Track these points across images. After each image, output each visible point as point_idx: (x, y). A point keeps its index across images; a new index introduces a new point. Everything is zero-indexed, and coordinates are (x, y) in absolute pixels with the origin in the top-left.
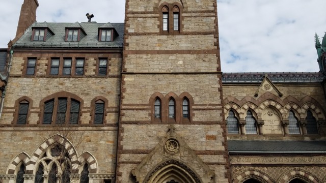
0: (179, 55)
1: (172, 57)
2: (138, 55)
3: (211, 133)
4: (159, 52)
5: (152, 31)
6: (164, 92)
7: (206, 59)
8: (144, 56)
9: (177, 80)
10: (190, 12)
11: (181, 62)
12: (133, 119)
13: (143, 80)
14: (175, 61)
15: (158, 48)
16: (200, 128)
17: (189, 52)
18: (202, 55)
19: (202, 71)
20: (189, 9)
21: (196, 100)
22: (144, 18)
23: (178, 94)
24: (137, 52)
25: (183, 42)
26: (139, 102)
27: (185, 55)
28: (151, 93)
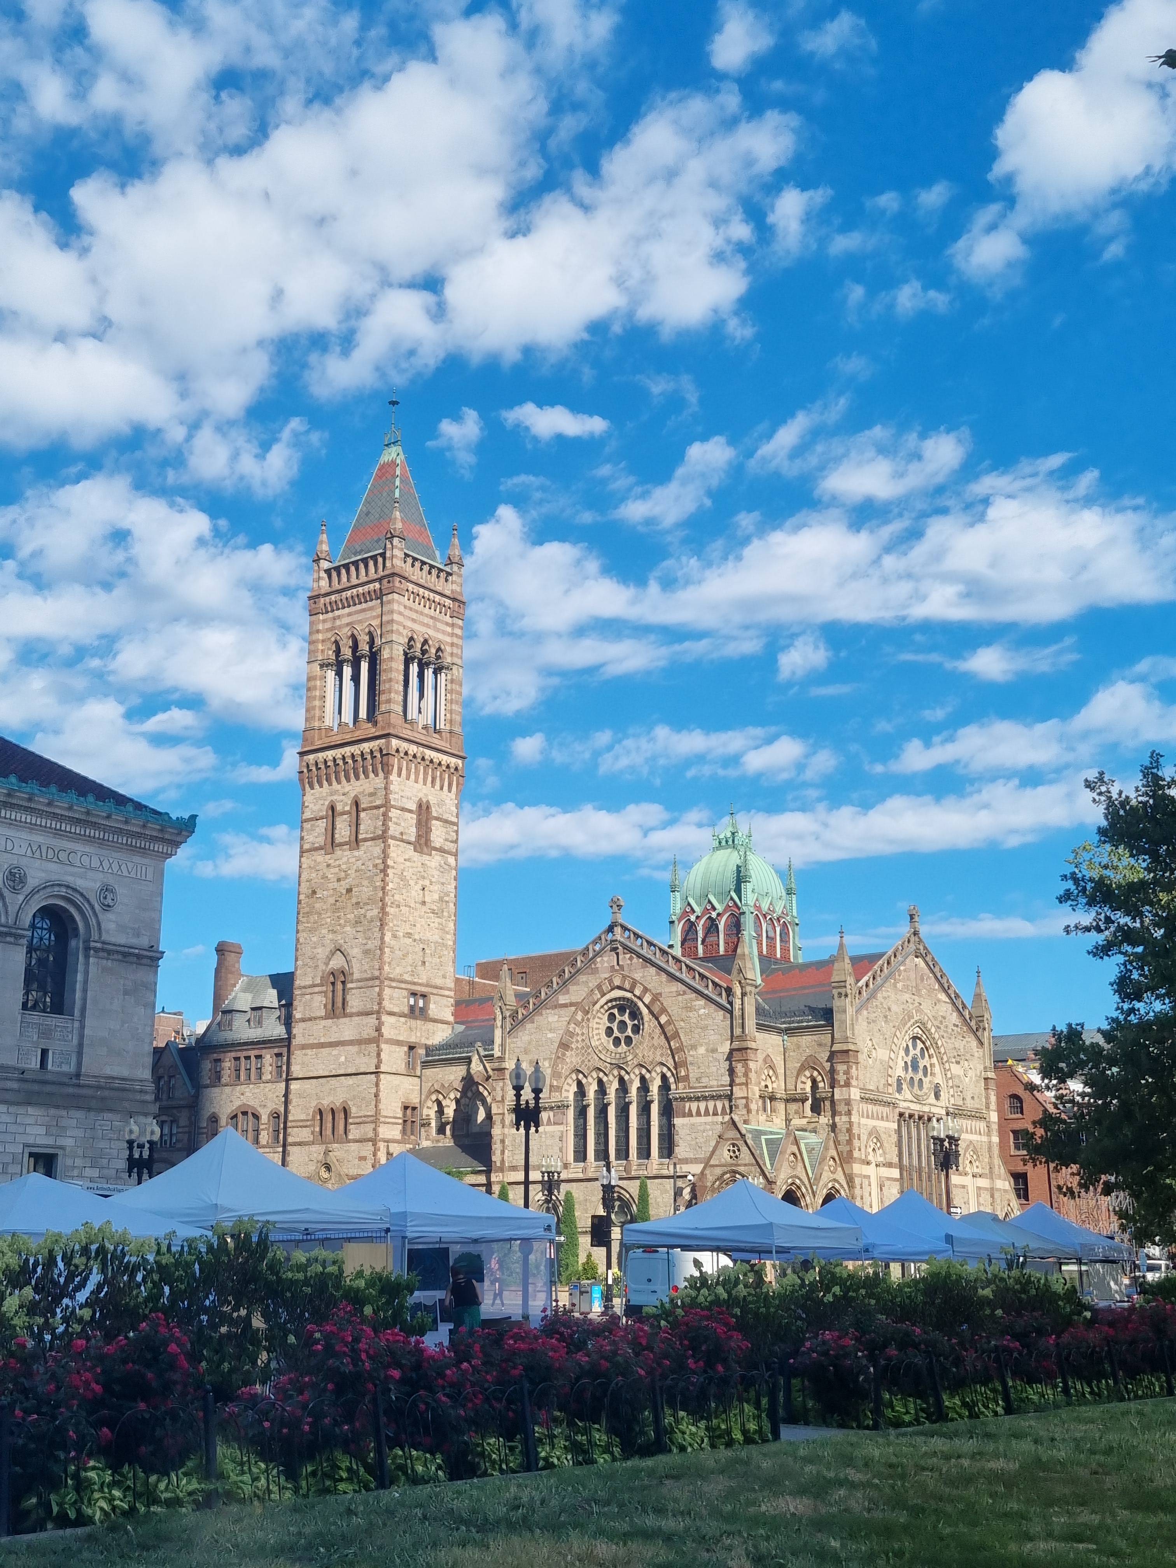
0: (342, 1048)
1: (335, 1051)
2: (303, 1052)
3: (363, 1154)
4: (322, 1045)
5: (318, 1014)
6: (326, 1102)
7: (366, 1053)
8: (309, 1052)
9: (337, 1085)
10: (355, 981)
11: (343, 1059)
12: (298, 1140)
13: (307, 1084)
14: (337, 1057)
15: (322, 1040)
16: (354, 1146)
17: (351, 1043)
18: (363, 1046)
19: (362, 1070)
20: (355, 977)
21: (354, 1110)
22: (310, 993)
23: (338, 1104)
24: (303, 1047)
25: (347, 1029)
26: (303, 1117)
27: (347, 1048)
28: (314, 1104)
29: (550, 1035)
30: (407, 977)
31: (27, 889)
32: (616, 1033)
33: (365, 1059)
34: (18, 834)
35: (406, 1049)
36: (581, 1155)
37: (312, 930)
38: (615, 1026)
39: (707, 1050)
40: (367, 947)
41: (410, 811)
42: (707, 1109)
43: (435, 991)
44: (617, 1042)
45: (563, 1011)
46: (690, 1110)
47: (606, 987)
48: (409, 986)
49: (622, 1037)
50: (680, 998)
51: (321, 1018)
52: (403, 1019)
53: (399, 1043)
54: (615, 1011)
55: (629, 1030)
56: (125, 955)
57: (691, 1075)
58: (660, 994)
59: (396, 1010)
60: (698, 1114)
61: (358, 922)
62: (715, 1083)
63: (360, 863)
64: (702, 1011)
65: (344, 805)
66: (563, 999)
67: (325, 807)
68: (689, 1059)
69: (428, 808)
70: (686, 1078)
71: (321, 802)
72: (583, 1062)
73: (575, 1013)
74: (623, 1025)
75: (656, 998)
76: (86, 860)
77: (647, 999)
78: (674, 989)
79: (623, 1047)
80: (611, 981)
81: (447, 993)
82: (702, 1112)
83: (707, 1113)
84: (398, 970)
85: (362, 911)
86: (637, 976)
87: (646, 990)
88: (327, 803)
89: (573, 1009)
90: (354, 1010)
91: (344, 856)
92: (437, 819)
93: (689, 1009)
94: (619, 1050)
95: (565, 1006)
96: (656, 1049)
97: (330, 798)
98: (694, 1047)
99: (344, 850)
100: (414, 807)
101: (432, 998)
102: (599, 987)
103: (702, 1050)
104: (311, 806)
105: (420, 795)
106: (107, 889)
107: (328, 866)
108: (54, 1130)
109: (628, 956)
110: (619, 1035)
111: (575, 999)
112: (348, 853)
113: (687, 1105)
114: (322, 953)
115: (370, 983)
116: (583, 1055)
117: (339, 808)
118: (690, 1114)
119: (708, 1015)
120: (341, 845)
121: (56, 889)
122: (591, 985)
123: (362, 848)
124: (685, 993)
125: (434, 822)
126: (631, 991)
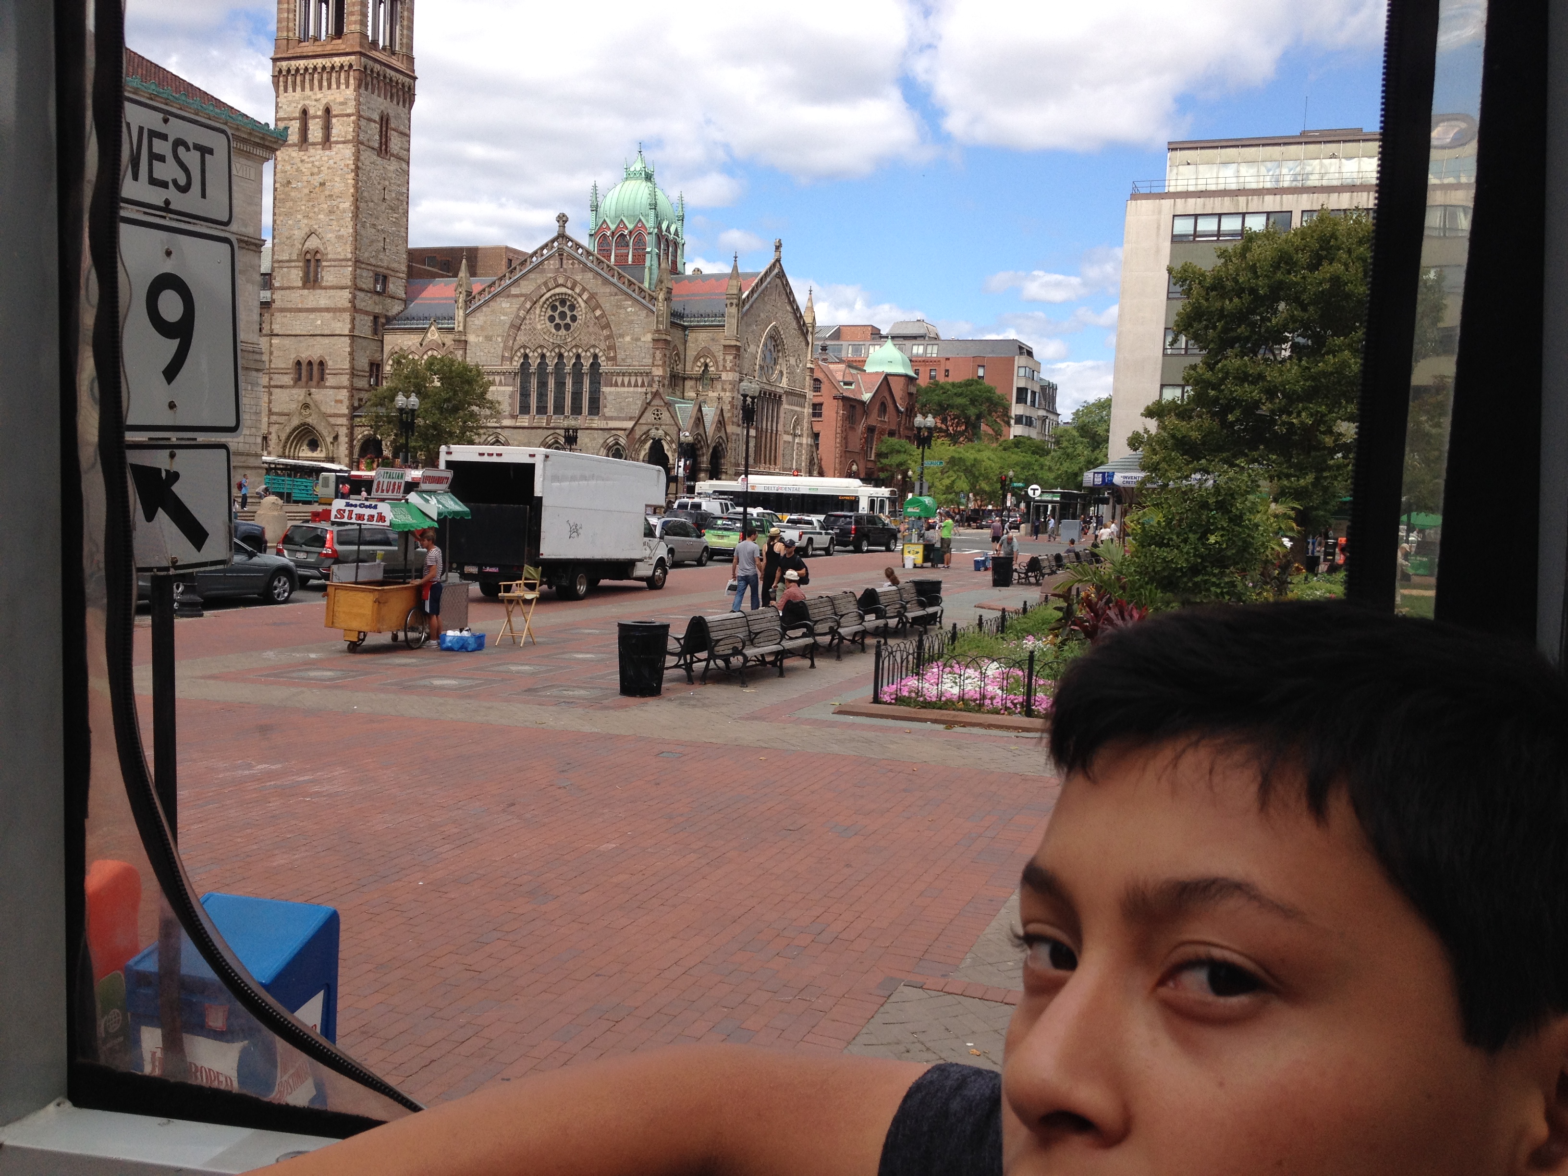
0: (318, 314)
1: (312, 316)
2: (283, 314)
3: (339, 397)
4: (300, 310)
5: (295, 284)
6: (304, 356)
8: (288, 315)
9: (315, 343)
10: (330, 260)
11: (319, 322)
12: (279, 384)
13: (287, 341)
14: (315, 320)
15: (300, 306)
16: (330, 392)
17: (327, 310)
18: (338, 314)
19: (337, 332)
20: (330, 257)
21: (329, 363)
22: (288, 267)
23: (315, 356)
24: (282, 310)
25: (321, 298)
26: (283, 366)
27: (323, 314)
28: (293, 356)
29: (502, 318)
30: (373, 261)
32: (557, 321)
33: (339, 325)
35: (372, 318)
36: (525, 409)
37: (288, 215)
38: (556, 315)
39: (632, 339)
40: (340, 233)
41: (375, 121)
42: (629, 382)
43: (392, 273)
44: (558, 327)
45: (514, 300)
46: (616, 382)
47: (551, 284)
48: (373, 268)
49: (562, 323)
50: (612, 298)
51: (298, 288)
52: (369, 295)
53: (367, 313)
54: (557, 304)
55: (568, 319)
57: (618, 357)
58: (596, 294)
59: (364, 286)
60: (623, 385)
61: (331, 212)
62: (637, 363)
63: (331, 162)
64: (629, 309)
65: (316, 110)
66: (514, 291)
67: (298, 110)
68: (617, 344)
69: (387, 120)
70: (614, 359)
71: (295, 105)
72: (530, 340)
73: (525, 302)
74: (563, 315)
75: (592, 296)
77: (585, 296)
78: (608, 290)
79: (563, 332)
80: (555, 280)
81: (401, 275)
82: (626, 383)
83: (629, 385)
84: (366, 255)
85: (335, 203)
86: (578, 278)
87: (584, 289)
88: (300, 106)
89: (523, 299)
90: (328, 284)
91: (317, 154)
92: (394, 130)
93: (620, 307)
94: (560, 333)
95: (517, 296)
96: (590, 335)
97: (302, 103)
98: (622, 336)
99: (316, 149)
100: (377, 119)
101: (391, 279)
102: (545, 284)
103: (628, 339)
104: (284, 107)
105: (382, 108)
107: (302, 161)
109: (570, 262)
110: (560, 322)
111: (524, 291)
112: (320, 152)
113: (614, 378)
114: (299, 234)
115: (344, 263)
116: (530, 335)
117: (311, 112)
118: (616, 385)
119: (635, 313)
120: (314, 144)
122: (538, 281)
123: (334, 149)
124: (616, 294)
125: (393, 132)
126: (572, 289)
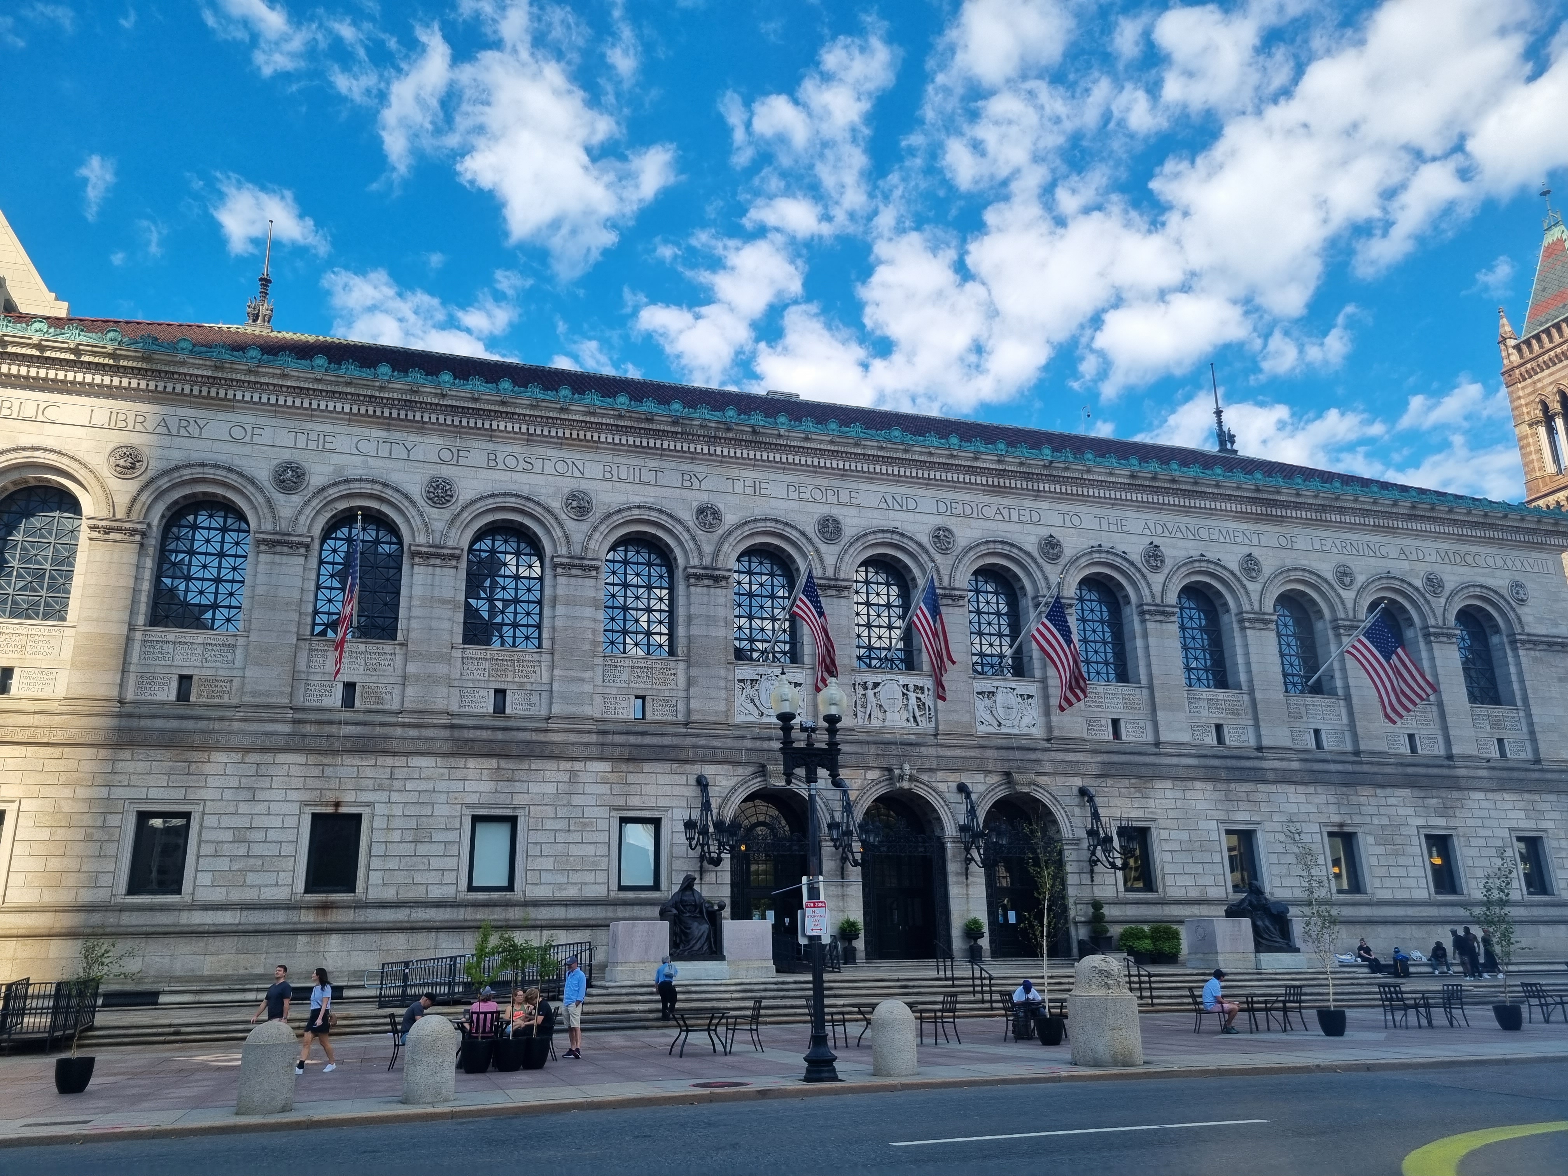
31: (1446, 593)
34: (1425, 544)
56: (1550, 644)
76: (1490, 561)
106: (1517, 585)
108: (1532, 814)
121: (1472, 589)
